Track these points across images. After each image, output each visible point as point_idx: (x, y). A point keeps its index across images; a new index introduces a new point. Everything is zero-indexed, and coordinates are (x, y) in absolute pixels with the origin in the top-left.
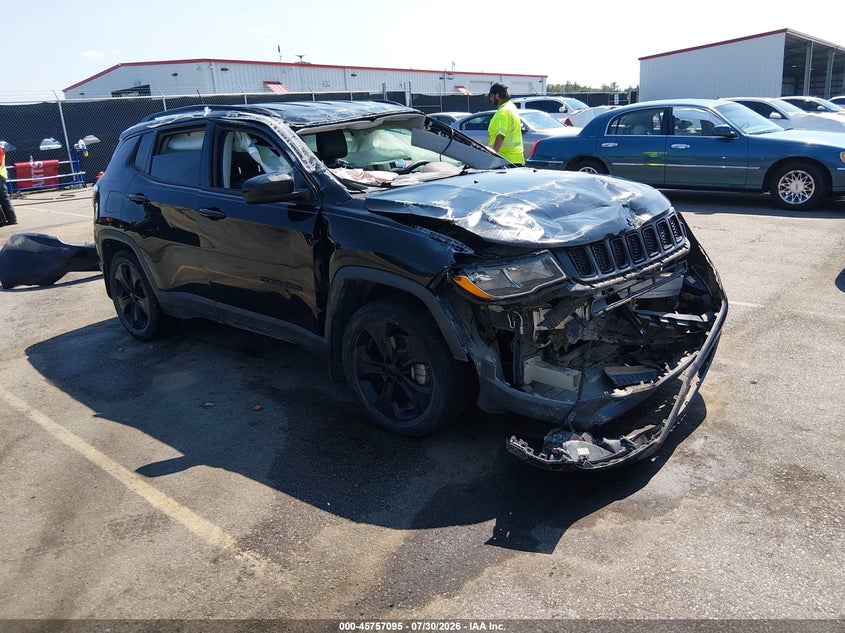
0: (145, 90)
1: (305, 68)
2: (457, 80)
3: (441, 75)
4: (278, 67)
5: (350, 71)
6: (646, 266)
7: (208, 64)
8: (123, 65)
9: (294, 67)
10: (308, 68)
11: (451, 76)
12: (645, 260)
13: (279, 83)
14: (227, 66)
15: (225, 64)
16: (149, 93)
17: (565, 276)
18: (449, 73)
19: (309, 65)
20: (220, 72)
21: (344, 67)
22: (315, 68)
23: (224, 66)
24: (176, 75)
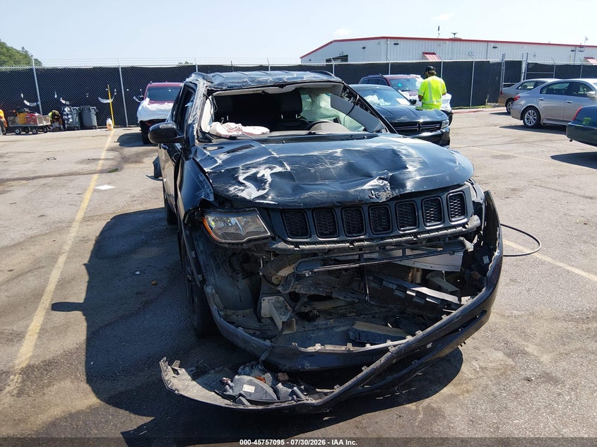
0: (345, 58)
1: (456, 42)
2: (587, 52)
3: (573, 48)
4: (436, 41)
5: (493, 44)
6: (392, 238)
7: (385, 40)
8: (335, 41)
9: (448, 42)
10: (459, 42)
11: (582, 49)
12: (392, 232)
13: (434, 54)
14: (398, 41)
15: (396, 40)
16: (347, 61)
17: (269, 234)
18: (581, 46)
19: (460, 40)
20: (393, 46)
21: (488, 41)
22: (465, 42)
23: (396, 41)
24: (364, 48)
